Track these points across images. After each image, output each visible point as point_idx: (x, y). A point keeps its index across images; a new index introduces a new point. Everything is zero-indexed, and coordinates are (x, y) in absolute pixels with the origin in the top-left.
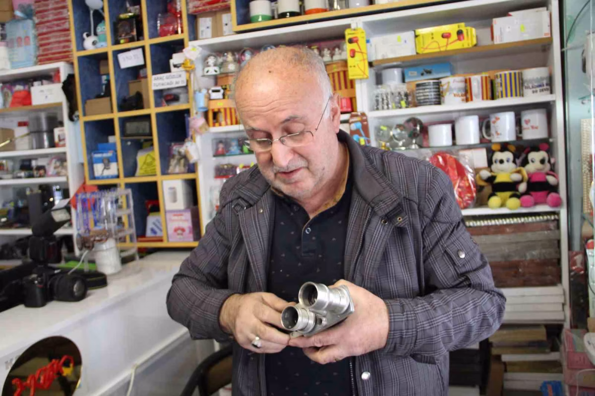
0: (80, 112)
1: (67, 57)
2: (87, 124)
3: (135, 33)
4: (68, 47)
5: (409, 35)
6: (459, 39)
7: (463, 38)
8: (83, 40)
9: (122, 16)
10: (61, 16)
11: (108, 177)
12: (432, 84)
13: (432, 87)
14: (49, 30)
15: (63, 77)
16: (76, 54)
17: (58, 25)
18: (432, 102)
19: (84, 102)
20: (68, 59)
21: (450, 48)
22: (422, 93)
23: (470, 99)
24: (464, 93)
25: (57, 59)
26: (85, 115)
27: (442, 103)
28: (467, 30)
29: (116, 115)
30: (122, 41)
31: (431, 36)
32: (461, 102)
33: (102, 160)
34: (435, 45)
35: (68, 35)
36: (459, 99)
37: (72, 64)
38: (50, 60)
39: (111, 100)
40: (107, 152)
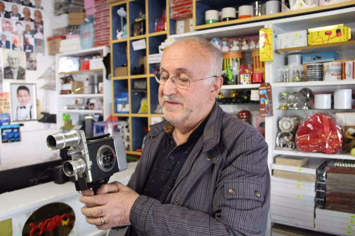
0: (111, 75)
1: (107, 43)
2: (115, 81)
3: (142, 30)
4: (108, 38)
5: (303, 33)
6: (338, 36)
7: (341, 35)
8: (116, 34)
9: (137, 20)
10: (106, 21)
11: (124, 113)
12: (317, 66)
13: (317, 68)
14: (101, 28)
15: (105, 54)
16: (112, 42)
17: (105, 26)
18: (317, 78)
19: (114, 69)
20: (107, 45)
21: (331, 41)
22: (310, 72)
23: (344, 77)
24: (339, 73)
25: (103, 45)
26: (114, 76)
27: (324, 80)
28: (344, 29)
29: (130, 77)
30: (135, 35)
31: (317, 34)
32: (337, 79)
33: (121, 103)
34: (320, 40)
35: (109, 31)
36: (335, 77)
37: (109, 47)
38: (100, 45)
39: (127, 69)
40: (124, 98)
